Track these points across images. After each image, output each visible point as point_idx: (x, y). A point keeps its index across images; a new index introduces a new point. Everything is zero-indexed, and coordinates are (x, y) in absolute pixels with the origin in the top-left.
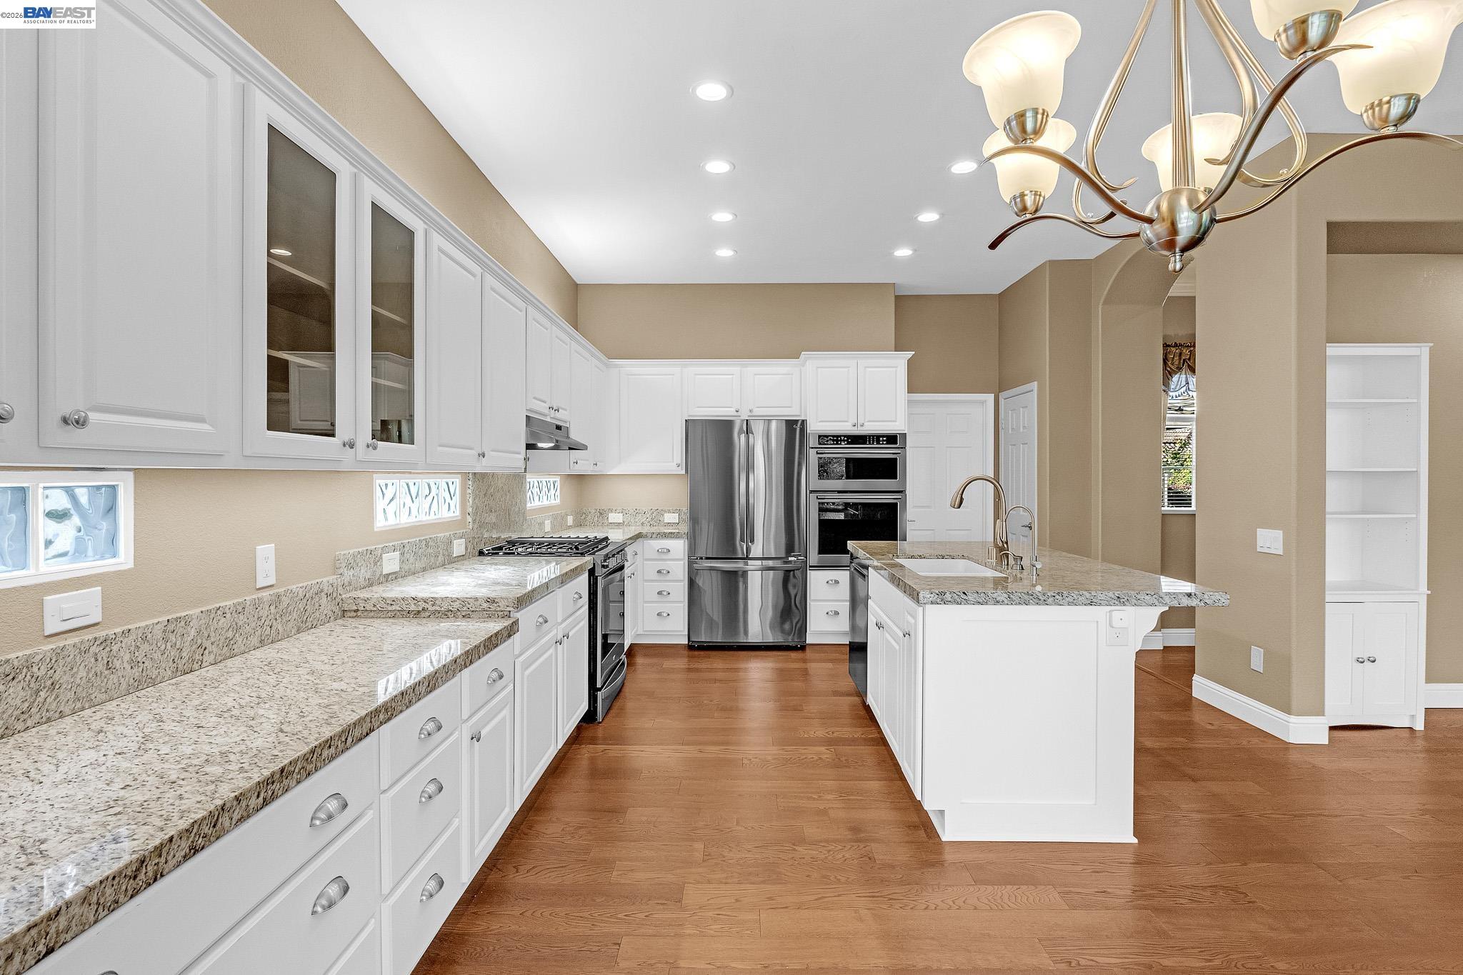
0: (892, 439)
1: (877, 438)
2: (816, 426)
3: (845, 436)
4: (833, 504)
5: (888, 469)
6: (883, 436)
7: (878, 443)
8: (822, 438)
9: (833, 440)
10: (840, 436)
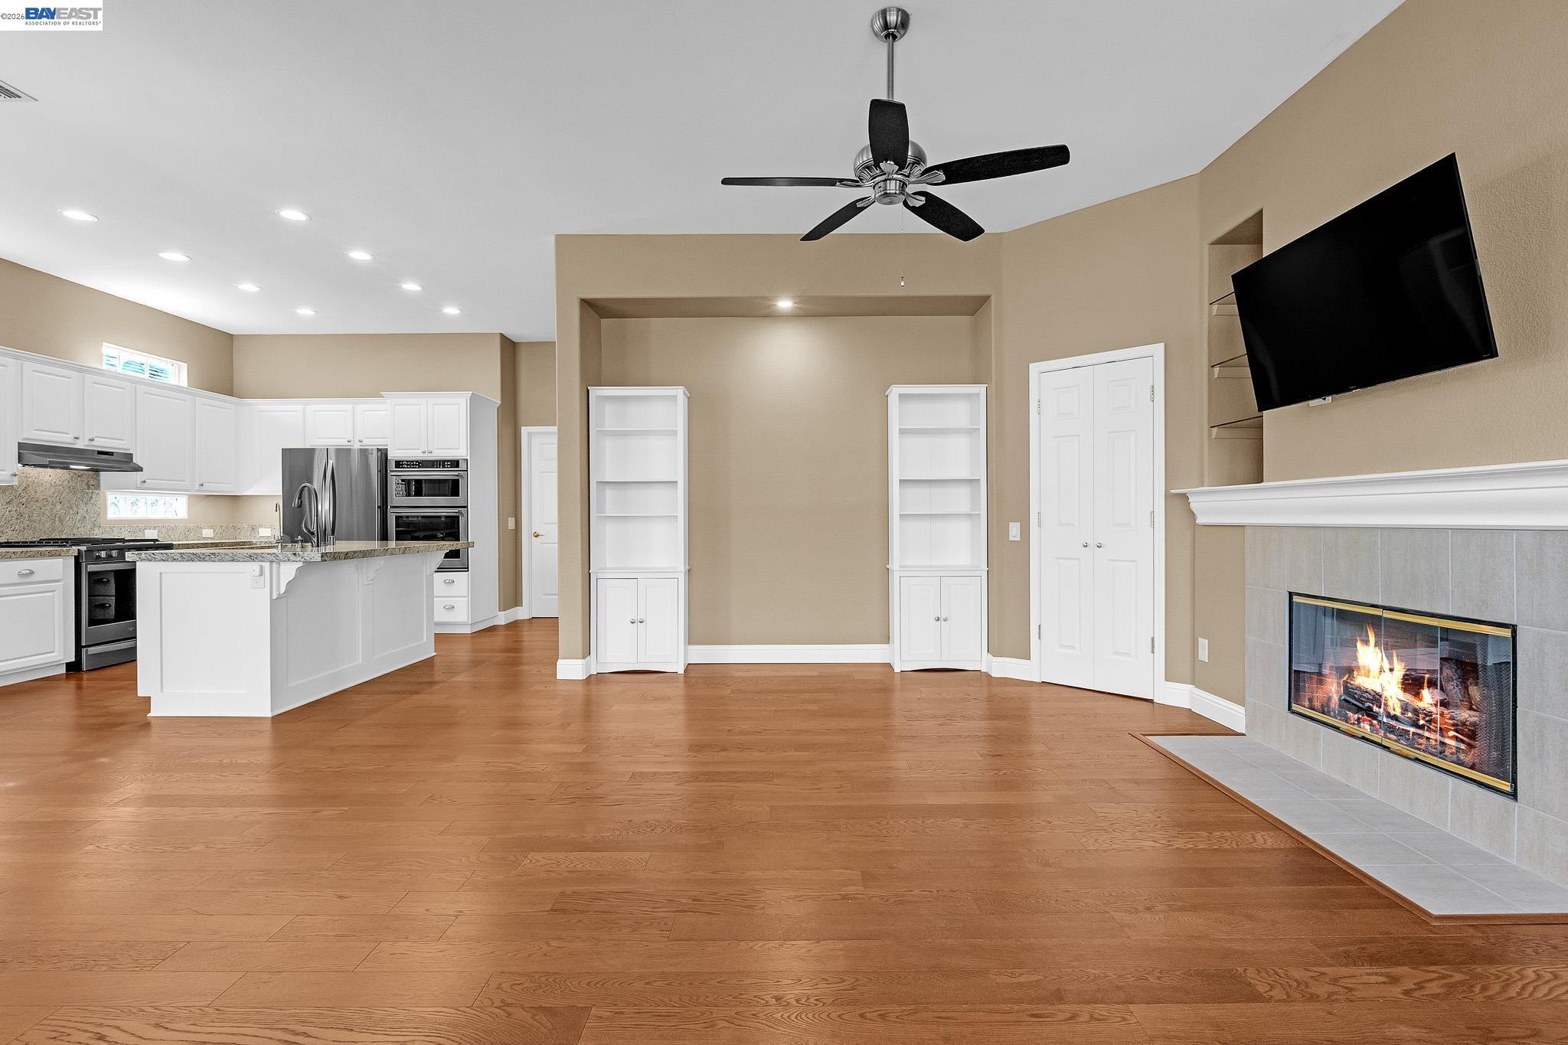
0: (455, 463)
1: (441, 463)
2: (394, 455)
3: (417, 462)
4: (407, 517)
5: (453, 488)
6: (447, 461)
7: (444, 467)
8: (398, 464)
9: (407, 465)
10: (413, 462)
